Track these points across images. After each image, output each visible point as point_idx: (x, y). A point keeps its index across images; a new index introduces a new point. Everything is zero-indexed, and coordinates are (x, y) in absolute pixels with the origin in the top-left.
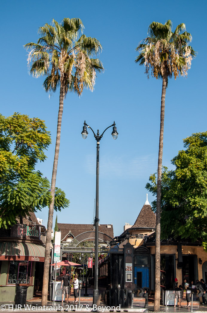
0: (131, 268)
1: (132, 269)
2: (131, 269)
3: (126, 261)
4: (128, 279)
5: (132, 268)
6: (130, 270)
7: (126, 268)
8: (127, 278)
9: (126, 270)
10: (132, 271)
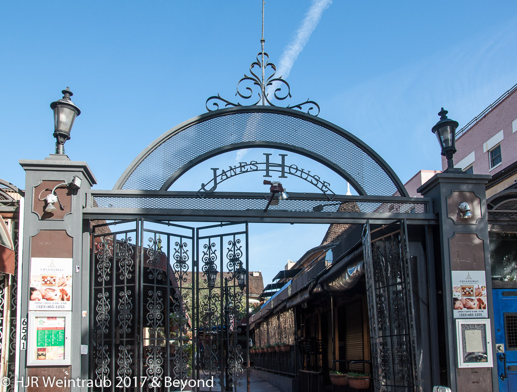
0: (479, 294)
1: (484, 299)
2: (479, 300)
3: (454, 260)
4: (469, 350)
5: (484, 292)
6: (474, 304)
7: (457, 294)
8: (464, 347)
9: (458, 304)
10: (486, 311)
